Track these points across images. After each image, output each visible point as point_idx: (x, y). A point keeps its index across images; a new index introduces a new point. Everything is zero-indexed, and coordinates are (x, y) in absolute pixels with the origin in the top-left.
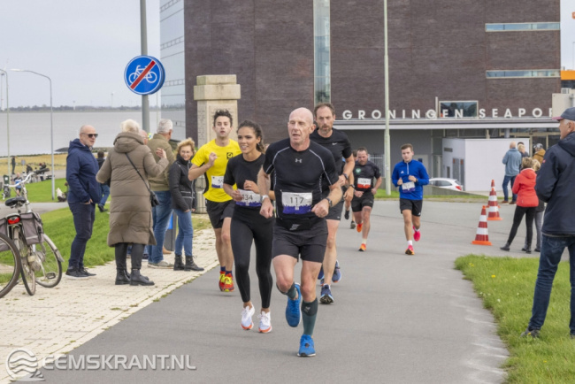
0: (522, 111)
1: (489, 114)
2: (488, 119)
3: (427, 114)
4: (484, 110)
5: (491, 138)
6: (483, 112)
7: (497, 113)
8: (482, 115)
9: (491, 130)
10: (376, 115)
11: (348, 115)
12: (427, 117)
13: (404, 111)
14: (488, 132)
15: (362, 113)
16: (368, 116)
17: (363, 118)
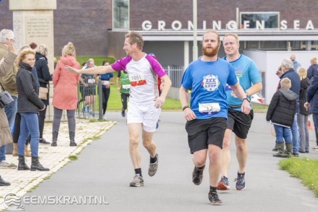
1: (290, 25)
2: (290, 31)
3: (228, 25)
4: (285, 22)
5: (292, 50)
6: (284, 23)
7: (298, 25)
8: (284, 27)
9: (292, 42)
10: (177, 26)
11: (147, 26)
12: (228, 28)
13: (205, 23)
14: (289, 44)
15: (162, 24)
16: (168, 26)
17: (163, 29)
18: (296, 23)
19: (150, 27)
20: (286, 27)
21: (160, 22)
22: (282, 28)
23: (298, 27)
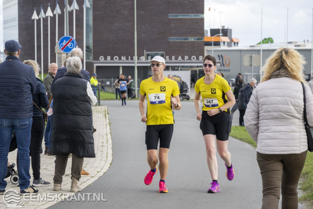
0: (186, 57)
1: (171, 58)
2: (170, 61)
3: (141, 58)
5: (172, 70)
6: (168, 57)
7: (174, 58)
8: (167, 59)
9: (172, 67)
10: (116, 58)
11: (102, 59)
12: (140, 60)
13: (129, 57)
14: (170, 67)
15: (109, 58)
16: (112, 59)
17: (110, 60)
18: (173, 57)
19: (103, 59)
20: (168, 59)
21: (108, 57)
22: (167, 60)
23: (174, 59)
